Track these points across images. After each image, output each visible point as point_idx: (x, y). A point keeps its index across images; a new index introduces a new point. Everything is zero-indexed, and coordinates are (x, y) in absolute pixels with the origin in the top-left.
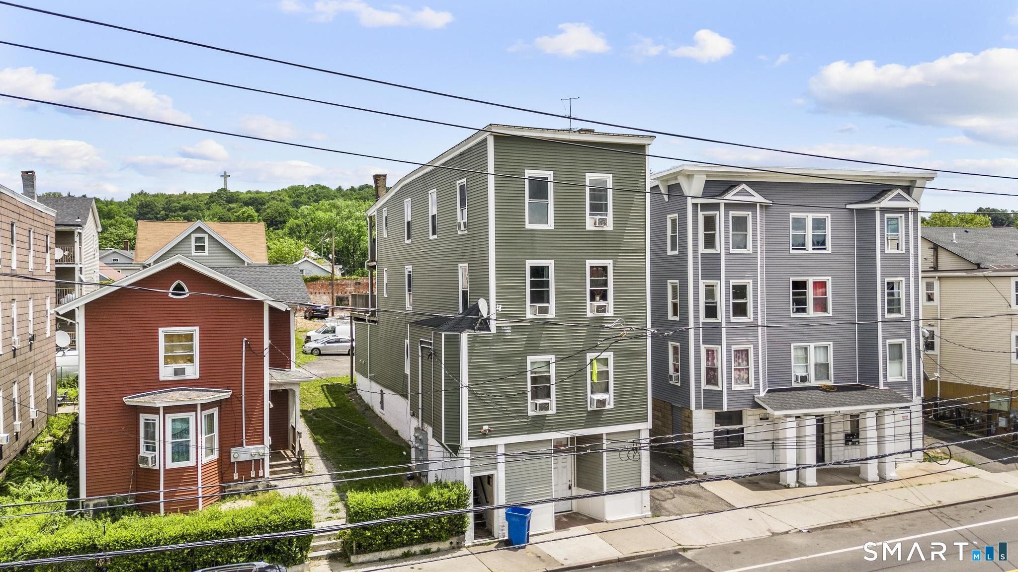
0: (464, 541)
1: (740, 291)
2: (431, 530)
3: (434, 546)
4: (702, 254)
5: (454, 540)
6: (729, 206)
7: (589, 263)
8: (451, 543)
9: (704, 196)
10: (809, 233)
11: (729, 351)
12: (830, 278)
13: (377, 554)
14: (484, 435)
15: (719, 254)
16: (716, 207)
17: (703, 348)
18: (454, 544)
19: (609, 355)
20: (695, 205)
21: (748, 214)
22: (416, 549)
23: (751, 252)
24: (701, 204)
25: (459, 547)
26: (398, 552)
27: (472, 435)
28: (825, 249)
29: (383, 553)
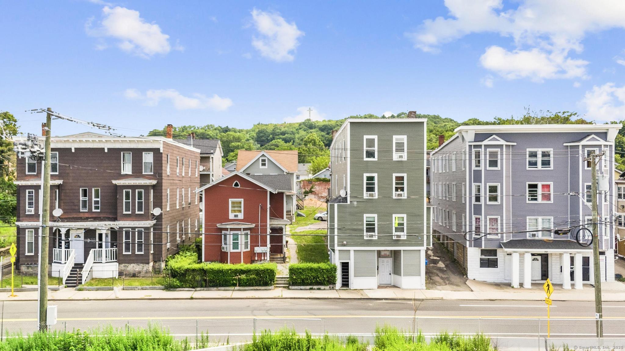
0: (335, 287)
1: (493, 189)
2: (320, 280)
3: (322, 287)
4: (474, 170)
5: (331, 286)
6: (487, 146)
7: (395, 175)
8: (330, 287)
9: (475, 141)
10: (539, 159)
11: (486, 218)
12: (552, 183)
13: (300, 287)
14: (344, 245)
15: (481, 170)
16: (480, 146)
17: (474, 217)
18: (331, 288)
19: (405, 216)
20: (470, 146)
21: (499, 150)
22: (315, 287)
23: (500, 169)
24: (474, 145)
25: (333, 288)
26: (308, 287)
27: (338, 246)
28: (550, 167)
29: (302, 287)
